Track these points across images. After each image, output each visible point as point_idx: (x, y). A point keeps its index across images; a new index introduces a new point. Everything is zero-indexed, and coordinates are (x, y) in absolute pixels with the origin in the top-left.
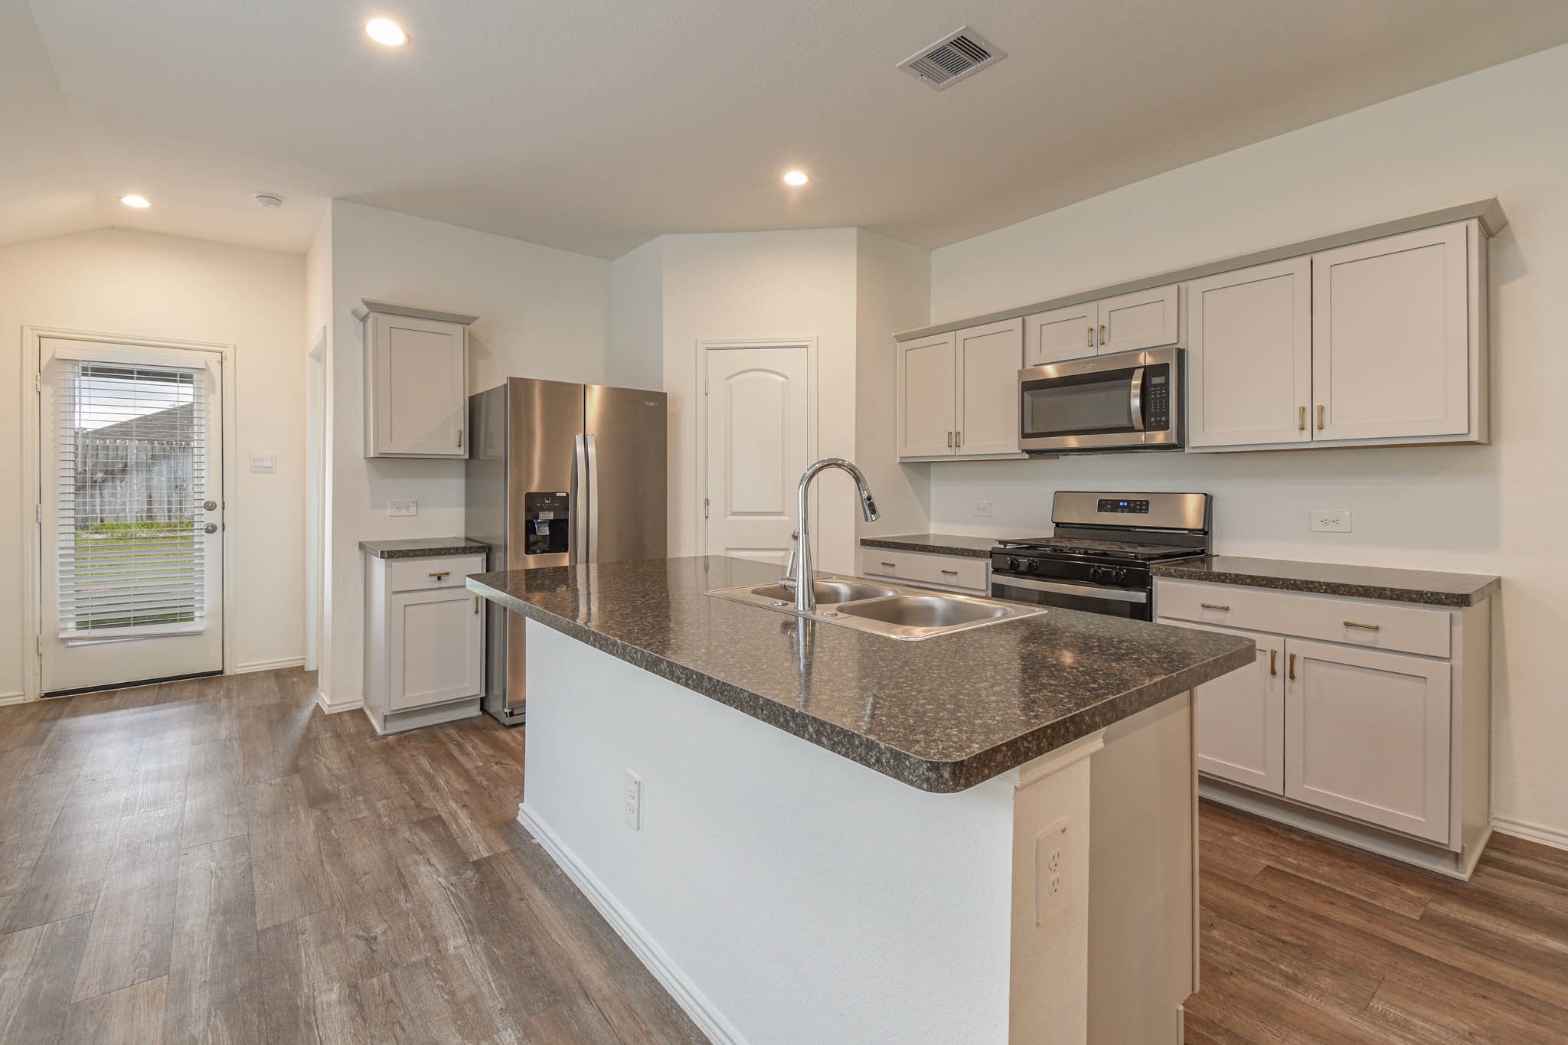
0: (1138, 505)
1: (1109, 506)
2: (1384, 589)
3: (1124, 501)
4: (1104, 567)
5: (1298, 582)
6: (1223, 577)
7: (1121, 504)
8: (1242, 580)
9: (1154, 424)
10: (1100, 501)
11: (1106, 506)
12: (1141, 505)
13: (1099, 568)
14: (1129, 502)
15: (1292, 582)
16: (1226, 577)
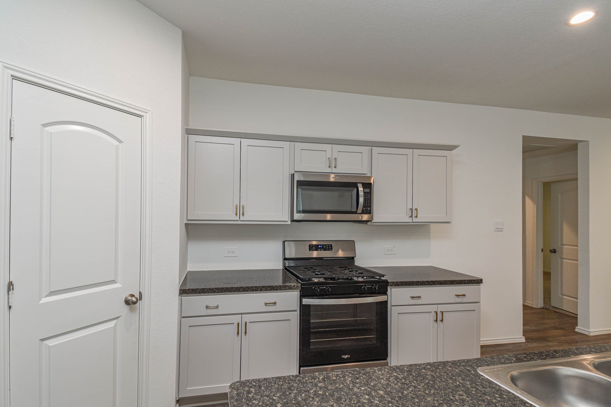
0: (327, 247)
1: (314, 248)
2: (465, 280)
3: (320, 245)
4: (368, 285)
5: (442, 281)
6: (418, 283)
7: (320, 246)
8: (424, 283)
9: (365, 211)
10: (309, 245)
11: (313, 248)
12: (329, 247)
13: (365, 285)
14: (323, 245)
15: (440, 282)
16: (419, 283)
